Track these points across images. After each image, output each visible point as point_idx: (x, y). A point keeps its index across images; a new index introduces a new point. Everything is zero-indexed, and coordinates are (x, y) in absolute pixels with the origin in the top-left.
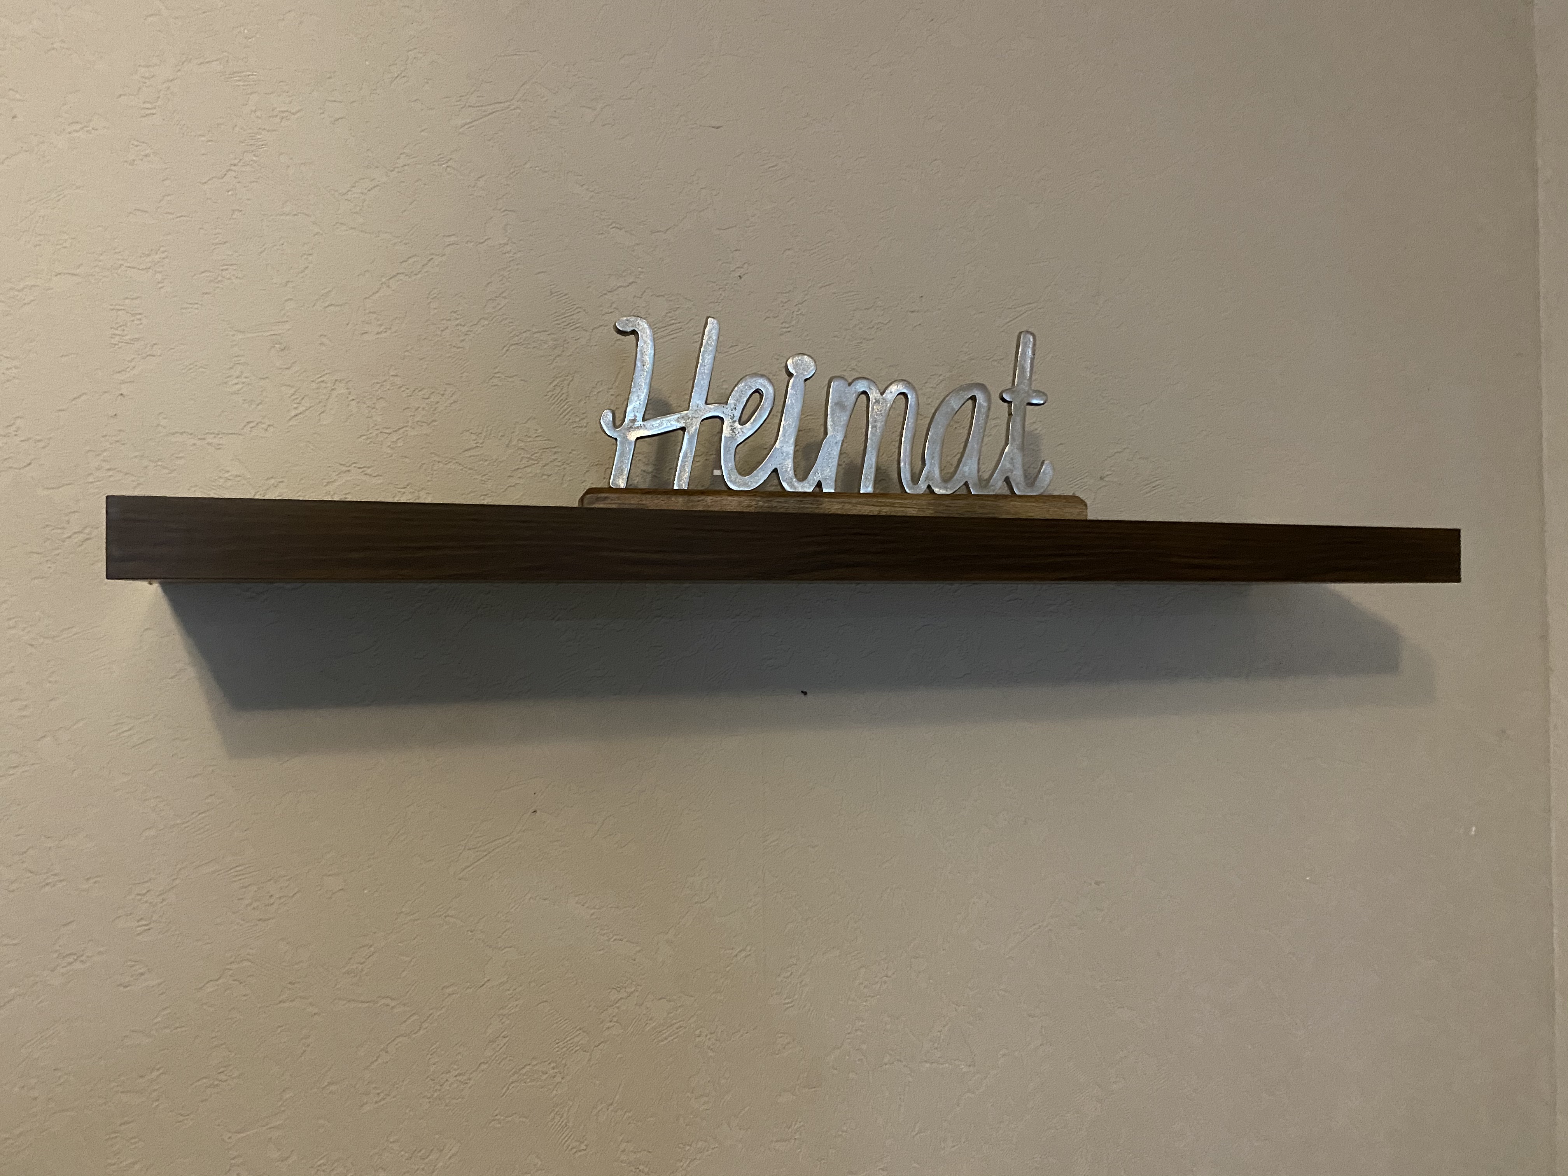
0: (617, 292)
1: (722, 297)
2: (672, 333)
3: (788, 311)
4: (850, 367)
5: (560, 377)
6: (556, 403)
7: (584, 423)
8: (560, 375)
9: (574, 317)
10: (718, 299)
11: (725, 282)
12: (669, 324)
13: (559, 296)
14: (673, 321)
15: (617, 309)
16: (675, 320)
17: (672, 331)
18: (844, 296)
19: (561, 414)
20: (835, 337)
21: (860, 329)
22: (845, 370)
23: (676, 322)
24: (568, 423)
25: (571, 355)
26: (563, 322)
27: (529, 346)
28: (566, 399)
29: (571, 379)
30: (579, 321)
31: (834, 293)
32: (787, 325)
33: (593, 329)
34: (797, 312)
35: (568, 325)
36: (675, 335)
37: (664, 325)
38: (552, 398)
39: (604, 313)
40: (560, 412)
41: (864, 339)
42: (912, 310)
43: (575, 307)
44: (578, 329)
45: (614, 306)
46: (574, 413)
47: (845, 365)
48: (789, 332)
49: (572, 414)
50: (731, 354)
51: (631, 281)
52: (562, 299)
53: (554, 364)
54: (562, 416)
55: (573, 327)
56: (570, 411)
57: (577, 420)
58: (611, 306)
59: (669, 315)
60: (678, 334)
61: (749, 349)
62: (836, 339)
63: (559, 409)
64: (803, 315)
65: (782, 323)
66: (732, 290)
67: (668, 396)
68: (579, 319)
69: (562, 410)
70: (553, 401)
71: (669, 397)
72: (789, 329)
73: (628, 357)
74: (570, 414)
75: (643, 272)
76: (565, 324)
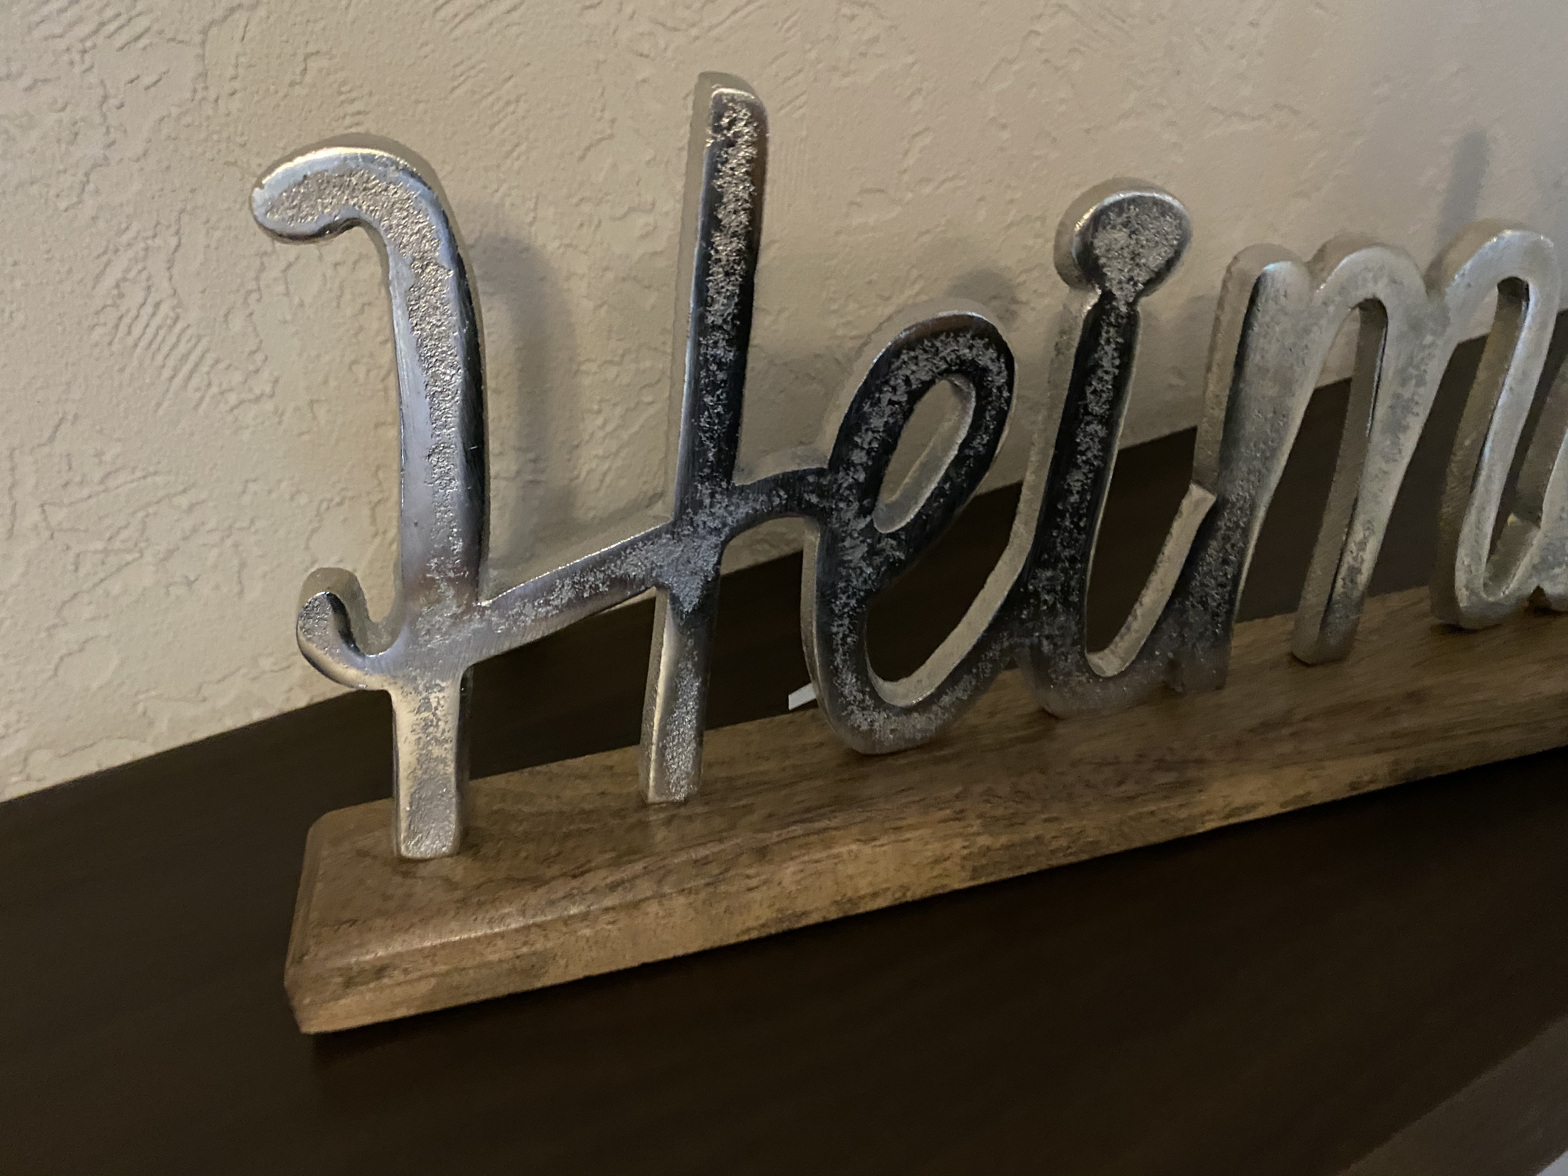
5: (129, 245)
6: (143, 344)
7: (262, 385)
8: (125, 238)
19: (173, 377)
24: (207, 399)
25: (145, 153)
26: (72, 25)
28: (177, 319)
29: (173, 241)
33: (205, 32)
35: (96, 32)
40: (167, 373)
46: (217, 361)
49: (212, 366)
50: (711, 28)
53: (90, 200)
54: (178, 381)
55: (122, 38)
56: (202, 357)
57: (237, 377)
63: (159, 358)
67: (529, 219)
69: (171, 363)
70: (130, 341)
71: (531, 224)
73: (365, 113)
74: (204, 369)
76: (84, 29)
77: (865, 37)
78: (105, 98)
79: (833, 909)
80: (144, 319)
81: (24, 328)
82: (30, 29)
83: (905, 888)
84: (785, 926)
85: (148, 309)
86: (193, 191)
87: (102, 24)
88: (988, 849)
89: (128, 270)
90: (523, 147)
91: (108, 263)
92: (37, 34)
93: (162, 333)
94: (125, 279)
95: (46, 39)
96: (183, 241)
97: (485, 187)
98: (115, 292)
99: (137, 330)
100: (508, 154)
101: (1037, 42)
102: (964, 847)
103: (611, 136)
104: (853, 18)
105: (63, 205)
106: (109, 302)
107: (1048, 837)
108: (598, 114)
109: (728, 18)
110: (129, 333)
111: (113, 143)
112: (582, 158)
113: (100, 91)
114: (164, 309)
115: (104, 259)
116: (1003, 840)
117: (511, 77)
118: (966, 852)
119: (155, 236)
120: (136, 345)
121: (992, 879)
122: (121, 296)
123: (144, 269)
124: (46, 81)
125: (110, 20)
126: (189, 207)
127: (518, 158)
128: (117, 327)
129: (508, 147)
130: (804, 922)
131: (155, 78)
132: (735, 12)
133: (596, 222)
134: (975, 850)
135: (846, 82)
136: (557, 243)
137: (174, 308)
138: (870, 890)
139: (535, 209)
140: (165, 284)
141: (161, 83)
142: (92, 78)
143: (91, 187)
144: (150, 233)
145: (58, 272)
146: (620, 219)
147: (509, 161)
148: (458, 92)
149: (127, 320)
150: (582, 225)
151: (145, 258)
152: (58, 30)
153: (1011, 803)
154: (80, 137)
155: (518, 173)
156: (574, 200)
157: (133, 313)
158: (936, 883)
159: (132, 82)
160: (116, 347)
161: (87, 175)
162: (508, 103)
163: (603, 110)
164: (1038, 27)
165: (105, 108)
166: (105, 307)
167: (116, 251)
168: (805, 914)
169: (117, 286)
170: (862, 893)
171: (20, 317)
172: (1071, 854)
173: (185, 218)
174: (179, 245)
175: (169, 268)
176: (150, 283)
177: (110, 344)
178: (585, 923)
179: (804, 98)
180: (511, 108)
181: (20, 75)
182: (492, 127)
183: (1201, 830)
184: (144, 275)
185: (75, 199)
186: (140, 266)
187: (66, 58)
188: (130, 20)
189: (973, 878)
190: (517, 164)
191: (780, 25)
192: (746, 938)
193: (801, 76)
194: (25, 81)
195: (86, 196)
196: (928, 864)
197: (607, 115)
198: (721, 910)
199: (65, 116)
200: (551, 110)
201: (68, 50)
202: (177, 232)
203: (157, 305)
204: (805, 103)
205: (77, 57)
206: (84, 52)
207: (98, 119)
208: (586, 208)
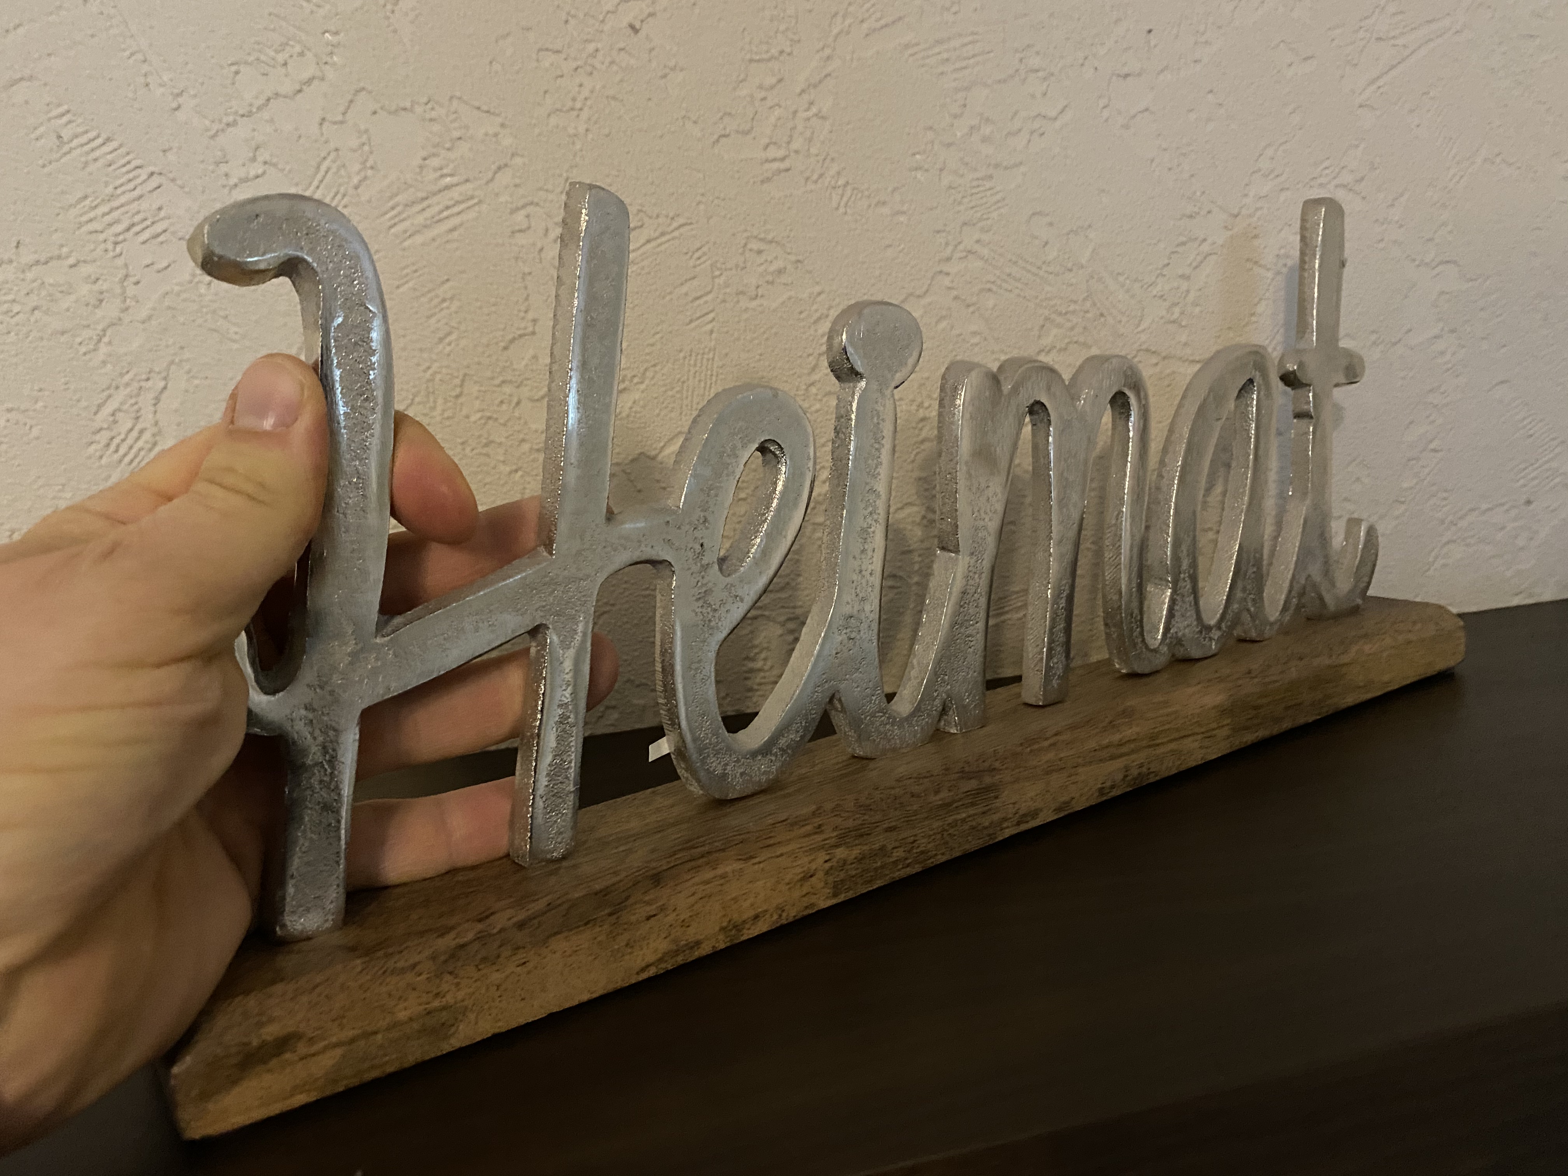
0: (266, 115)
1: (585, 93)
2: (445, 214)
3: (777, 112)
4: (961, 247)
5: (127, 385)
6: (127, 459)
8: (127, 378)
9: (144, 205)
10: (574, 100)
11: (591, 47)
12: (435, 188)
13: (87, 148)
14: (448, 180)
15: (275, 165)
16: (451, 175)
17: (448, 208)
18: (937, 50)
20: (916, 169)
21: (985, 140)
22: (948, 259)
23: (455, 180)
25: (150, 318)
26: (110, 225)
27: (16, 308)
29: (162, 384)
30: (162, 214)
31: (907, 46)
32: (781, 153)
34: (807, 110)
35: (128, 229)
36: (456, 221)
37: (420, 195)
38: (113, 447)
39: (233, 181)
41: (997, 166)
42: (1126, 70)
43: (143, 174)
44: (162, 238)
45: (264, 155)
47: (947, 244)
48: (787, 170)
51: (306, 75)
52: (97, 153)
53: (103, 349)
55: (146, 235)
58: (254, 159)
59: (435, 162)
60: (464, 217)
61: (676, 234)
62: (919, 175)
64: (824, 118)
65: (766, 147)
66: (615, 68)
68: (160, 209)
70: (116, 457)
72: (786, 164)
75: (338, 45)
76: (119, 228)
77: (772, 268)
78: (127, 276)
79: (721, 937)
80: (129, 441)
81: (37, 438)
82: (80, 225)
83: (781, 909)
84: (680, 960)
85: (135, 434)
86: (182, 348)
87: (133, 225)
88: (845, 862)
89: (122, 404)
90: (453, 337)
91: (110, 396)
92: (85, 229)
93: (142, 453)
94: (119, 410)
95: (91, 233)
96: (169, 386)
97: (418, 365)
98: (111, 419)
99: (122, 451)
100: (441, 340)
101: (947, 281)
102: (826, 862)
103: (533, 333)
104: (760, 252)
105: (83, 349)
106: (105, 426)
107: (890, 847)
108: (522, 314)
109: (641, 246)
110: (116, 451)
111: (127, 309)
112: (506, 348)
113: (124, 272)
114: (147, 436)
115: (106, 393)
116: (856, 852)
117: (448, 280)
118: (828, 865)
119: (148, 379)
120: (120, 461)
121: (851, 895)
122: (115, 422)
123: (136, 403)
124: (85, 262)
125: (138, 224)
126: (177, 360)
127: (449, 344)
128: (108, 445)
129: (441, 334)
130: (697, 954)
131: (165, 264)
132: (648, 241)
133: (515, 400)
134: (834, 863)
135: (754, 304)
136: (479, 415)
137: (154, 435)
138: (752, 913)
139: (461, 386)
140: (151, 416)
141: (170, 269)
142: (120, 262)
143: (106, 340)
144: (144, 377)
145: (71, 399)
146: (537, 400)
147: (441, 346)
148: (401, 290)
149: (116, 441)
150: (502, 402)
151: (138, 395)
152: (99, 228)
153: (858, 816)
154: (104, 304)
155: (449, 355)
156: (497, 382)
157: (122, 436)
158: (806, 901)
159: (148, 266)
160: (104, 461)
161: (104, 330)
162: (444, 300)
163: (526, 312)
164: (946, 268)
165: (125, 284)
166: (101, 429)
167: (117, 388)
168: (698, 943)
169: (113, 415)
170: (745, 917)
171: (35, 432)
172: (908, 865)
173: (173, 367)
174: (165, 388)
175: (155, 405)
176: (139, 414)
177: (101, 457)
178: (495, 967)
179: (711, 316)
180: (445, 305)
181: (67, 257)
182: (429, 317)
183: (1001, 838)
184: (136, 407)
185: (92, 347)
186: (133, 401)
187: (103, 246)
188: (153, 223)
189: (835, 895)
190: (448, 349)
191: (690, 254)
192: (644, 976)
193: (709, 297)
194: (71, 261)
195: (102, 345)
196: (798, 881)
197: (531, 316)
198: (623, 944)
199: (96, 287)
200: (480, 308)
201: (105, 241)
202: (165, 379)
203: (141, 432)
204: (714, 319)
205: (110, 246)
206: (116, 243)
207: (118, 290)
208: (507, 389)
